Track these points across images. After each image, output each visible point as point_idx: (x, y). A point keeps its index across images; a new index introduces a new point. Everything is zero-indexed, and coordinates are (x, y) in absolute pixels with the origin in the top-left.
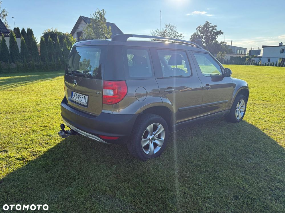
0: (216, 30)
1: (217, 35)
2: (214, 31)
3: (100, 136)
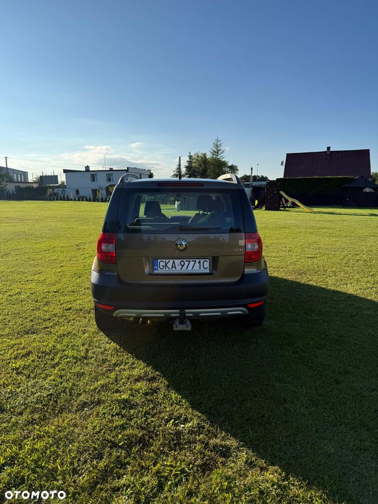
3: (249, 305)
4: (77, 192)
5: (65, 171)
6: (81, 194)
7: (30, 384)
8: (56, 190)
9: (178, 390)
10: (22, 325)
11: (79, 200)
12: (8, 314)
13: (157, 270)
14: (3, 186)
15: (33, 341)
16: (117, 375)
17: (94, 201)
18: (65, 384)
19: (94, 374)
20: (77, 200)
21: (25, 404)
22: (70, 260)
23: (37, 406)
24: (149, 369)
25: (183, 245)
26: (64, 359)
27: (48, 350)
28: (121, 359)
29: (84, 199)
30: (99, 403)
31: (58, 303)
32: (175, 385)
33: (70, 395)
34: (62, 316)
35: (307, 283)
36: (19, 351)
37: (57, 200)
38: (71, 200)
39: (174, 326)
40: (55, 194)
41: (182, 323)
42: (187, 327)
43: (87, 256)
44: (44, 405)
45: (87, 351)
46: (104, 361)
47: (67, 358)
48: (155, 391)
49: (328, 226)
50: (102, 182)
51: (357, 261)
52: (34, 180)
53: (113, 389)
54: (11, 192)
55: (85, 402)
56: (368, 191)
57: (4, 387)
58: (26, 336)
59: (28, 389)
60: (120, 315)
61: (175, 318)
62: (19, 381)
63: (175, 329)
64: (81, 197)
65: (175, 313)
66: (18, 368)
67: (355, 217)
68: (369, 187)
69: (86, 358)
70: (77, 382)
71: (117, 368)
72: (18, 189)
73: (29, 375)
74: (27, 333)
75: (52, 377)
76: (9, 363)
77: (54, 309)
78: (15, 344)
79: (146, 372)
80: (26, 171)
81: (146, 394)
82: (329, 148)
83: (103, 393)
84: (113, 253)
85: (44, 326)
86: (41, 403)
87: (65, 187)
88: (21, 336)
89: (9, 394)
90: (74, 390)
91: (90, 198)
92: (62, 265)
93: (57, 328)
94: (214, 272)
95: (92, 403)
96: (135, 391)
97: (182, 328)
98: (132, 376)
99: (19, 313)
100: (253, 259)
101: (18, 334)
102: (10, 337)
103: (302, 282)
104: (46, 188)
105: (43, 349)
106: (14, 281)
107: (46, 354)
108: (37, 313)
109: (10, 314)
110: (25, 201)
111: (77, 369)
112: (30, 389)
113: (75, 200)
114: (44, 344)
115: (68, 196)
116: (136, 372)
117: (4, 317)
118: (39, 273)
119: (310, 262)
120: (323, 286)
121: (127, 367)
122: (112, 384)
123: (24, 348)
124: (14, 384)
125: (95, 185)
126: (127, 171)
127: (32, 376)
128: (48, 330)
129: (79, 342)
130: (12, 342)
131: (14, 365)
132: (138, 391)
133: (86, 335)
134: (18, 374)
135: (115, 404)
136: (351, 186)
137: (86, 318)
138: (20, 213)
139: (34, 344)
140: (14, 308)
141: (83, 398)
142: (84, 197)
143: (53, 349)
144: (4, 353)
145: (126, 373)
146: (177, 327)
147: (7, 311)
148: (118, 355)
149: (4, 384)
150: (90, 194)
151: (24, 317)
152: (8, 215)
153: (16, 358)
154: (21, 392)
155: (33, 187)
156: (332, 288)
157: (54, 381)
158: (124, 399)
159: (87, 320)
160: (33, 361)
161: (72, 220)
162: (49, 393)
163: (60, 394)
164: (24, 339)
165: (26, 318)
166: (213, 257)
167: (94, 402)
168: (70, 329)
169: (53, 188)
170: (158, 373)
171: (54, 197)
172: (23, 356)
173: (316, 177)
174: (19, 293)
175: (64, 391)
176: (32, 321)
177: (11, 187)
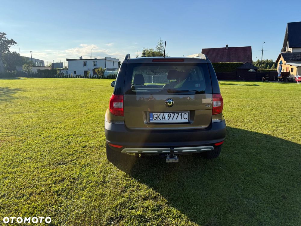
0: (5, 38)
1: (9, 44)
2: (3, 39)
3: (215, 144)
4: (75, 72)
5: (68, 60)
6: (77, 74)
7: (68, 204)
8: (62, 71)
9: (176, 206)
10: (55, 158)
11: (76, 77)
12: (44, 151)
13: (152, 120)
14: (30, 69)
15: (65, 170)
16: (130, 195)
17: (86, 78)
18: (93, 203)
19: (113, 195)
20: (75, 77)
21: (68, 220)
22: (79, 114)
23: (77, 221)
24: (151, 190)
25: (170, 102)
26: (89, 183)
27: (76, 177)
28: (129, 182)
29: (80, 77)
30: (121, 217)
31: (77, 142)
32: (173, 202)
33: (100, 212)
34: (81, 152)
35: (235, 127)
36: (56, 178)
37: (63, 77)
38: (72, 77)
39: (167, 160)
40: (62, 74)
41: (172, 157)
42: (176, 160)
43: (89, 111)
44: (82, 220)
45: (104, 177)
46: (118, 184)
47: (91, 183)
48: (160, 207)
49: (232, 92)
50: (90, 67)
51: (260, 113)
52: (48, 65)
53: (129, 206)
54: (35, 73)
55: (112, 217)
56: (251, 71)
57: (50, 206)
58: (59, 166)
59: (68, 208)
60: (127, 152)
61: (166, 154)
62: (61, 201)
63: (167, 161)
64: (78, 75)
65: (165, 150)
66: (58, 191)
67: (246, 86)
68: (252, 69)
69: (104, 182)
70: (102, 201)
71: (128, 190)
72: (39, 71)
73: (66, 196)
74: (60, 164)
75: (83, 198)
76: (51, 187)
77: (75, 146)
78: (53, 173)
79: (149, 193)
80: (43, 60)
81: (154, 210)
82: (227, 46)
83: (123, 210)
84: (121, 109)
85: (70, 159)
86: (80, 218)
87: (68, 69)
88: (56, 166)
89: (54, 212)
90: (101, 207)
91: (83, 76)
92: (74, 117)
93: (79, 160)
94: (191, 122)
95: (117, 218)
96: (146, 207)
97: (172, 161)
98: (141, 195)
99: (51, 150)
100: (217, 112)
101: (53, 165)
102: (48, 167)
103: (232, 127)
104: (56, 70)
105: (73, 176)
106: (44, 128)
107: (76, 180)
108: (64, 150)
109: (45, 150)
110: (43, 78)
111: (100, 191)
112: (69, 207)
113: (74, 77)
114: (73, 172)
115: (69, 75)
116: (142, 193)
117: (42, 153)
118: (60, 123)
119: (231, 113)
120: (246, 129)
121: (134, 189)
122: (128, 202)
123: (59, 176)
124: (57, 204)
125: (86, 68)
126: (106, 59)
127: (69, 197)
128: (74, 161)
129: (97, 170)
130: (50, 171)
131: (55, 189)
132: (147, 207)
133: (101, 165)
134: (58, 195)
135: (134, 219)
136: (242, 68)
137: (98, 153)
138: (42, 85)
139: (66, 173)
140: (47, 146)
141: (109, 214)
142: (79, 75)
143: (80, 176)
144: (46, 180)
145: (136, 194)
146: (169, 160)
147: (43, 148)
148: (126, 179)
149: (50, 204)
150: (83, 74)
151: (55, 153)
152: (34, 87)
153: (55, 183)
154: (63, 209)
155: (48, 70)
156: (252, 130)
157: (86, 201)
158: (139, 215)
159: (99, 154)
160: (67, 185)
161: (75, 89)
162: (83, 211)
163: (91, 211)
164: (58, 169)
165: (57, 153)
166: (191, 111)
167: (118, 217)
168: (89, 161)
169: (60, 70)
170: (158, 193)
171: (61, 76)
172: (59, 181)
173: (220, 63)
174: (49, 136)
175: (94, 209)
176: (61, 155)
177: (34, 70)
